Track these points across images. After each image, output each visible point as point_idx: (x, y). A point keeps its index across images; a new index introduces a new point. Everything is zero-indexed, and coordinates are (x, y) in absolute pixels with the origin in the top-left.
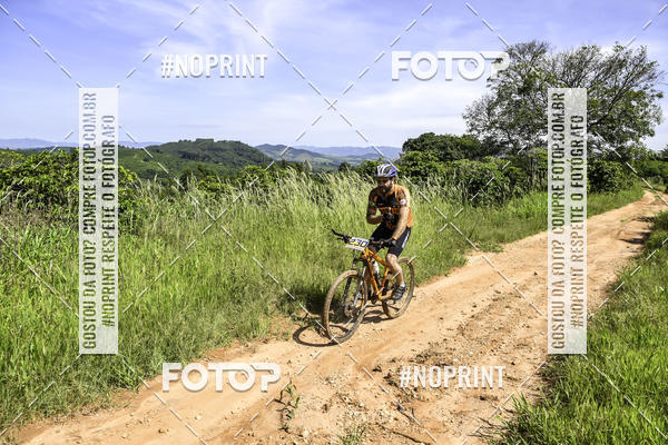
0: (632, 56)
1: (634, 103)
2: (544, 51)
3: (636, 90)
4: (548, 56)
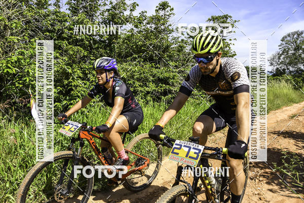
2: (302, 33)
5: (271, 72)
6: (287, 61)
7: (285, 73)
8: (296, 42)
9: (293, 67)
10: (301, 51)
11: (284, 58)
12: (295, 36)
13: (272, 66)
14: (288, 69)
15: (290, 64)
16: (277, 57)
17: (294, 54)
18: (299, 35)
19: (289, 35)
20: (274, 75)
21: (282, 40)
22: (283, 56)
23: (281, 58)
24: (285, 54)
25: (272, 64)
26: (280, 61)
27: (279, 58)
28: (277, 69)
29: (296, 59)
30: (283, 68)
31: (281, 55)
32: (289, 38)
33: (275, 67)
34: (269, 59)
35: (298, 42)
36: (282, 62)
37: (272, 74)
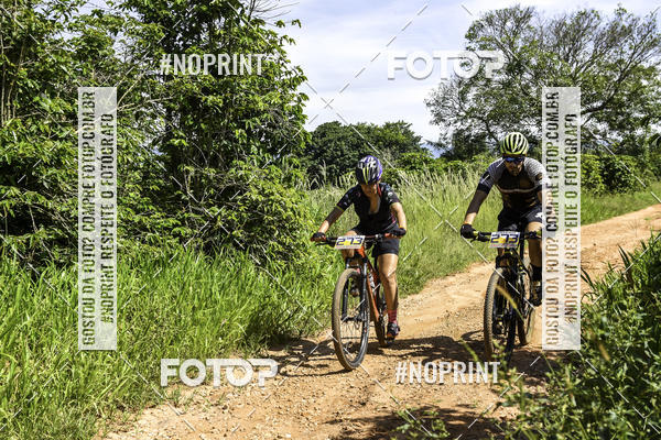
0: (640, 23)
1: (645, 83)
2: (529, 16)
3: (646, 65)
4: (533, 22)
5: (439, 145)
6: (489, 108)
7: (482, 149)
8: (511, 44)
9: (506, 129)
10: (526, 76)
11: (477, 98)
12: (509, 24)
13: (442, 124)
14: (492, 135)
15: (496, 117)
16: (456, 95)
17: (507, 85)
18: (518, 21)
19: (490, 20)
20: (447, 157)
21: (470, 37)
22: (473, 92)
23: (470, 96)
24: (482, 83)
25: (439, 118)
26: (467, 107)
27: (463, 97)
28: (458, 134)
29: (513, 100)
30: (475, 131)
31: (468, 86)
32: (489, 30)
33: (451, 130)
34: (431, 99)
35: (519, 43)
36: (473, 110)
37: (443, 151)
